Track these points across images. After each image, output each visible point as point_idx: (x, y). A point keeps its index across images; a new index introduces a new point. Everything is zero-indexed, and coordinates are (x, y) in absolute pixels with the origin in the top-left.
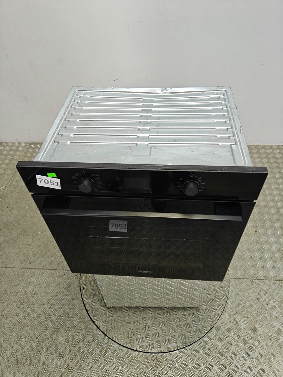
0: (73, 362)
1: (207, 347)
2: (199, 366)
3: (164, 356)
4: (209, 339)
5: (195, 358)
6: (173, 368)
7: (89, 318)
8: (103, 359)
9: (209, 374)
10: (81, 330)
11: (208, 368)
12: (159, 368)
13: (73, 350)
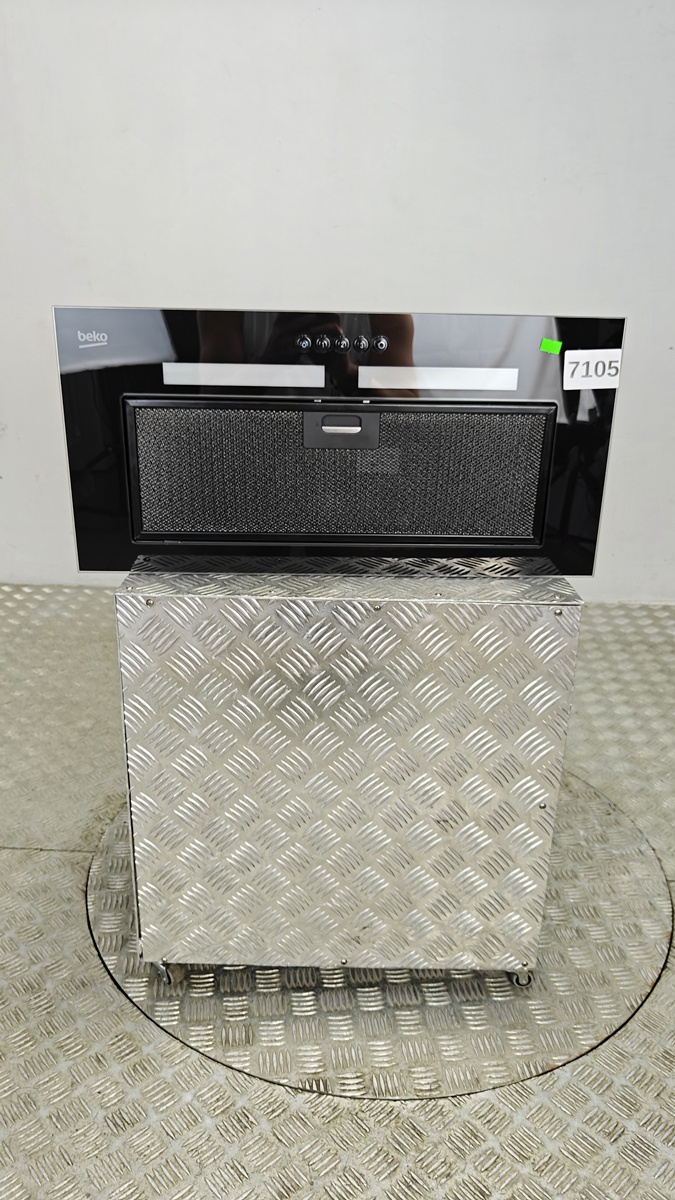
0: (12, 1130)
1: (619, 1081)
2: (596, 1149)
3: (431, 1110)
4: (623, 1055)
5: (569, 1119)
6: (477, 1152)
7: (111, 982)
8: (154, 1118)
9: (644, 1177)
10: (70, 1017)
11: (636, 1153)
12: (413, 1153)
13: (22, 1085)
